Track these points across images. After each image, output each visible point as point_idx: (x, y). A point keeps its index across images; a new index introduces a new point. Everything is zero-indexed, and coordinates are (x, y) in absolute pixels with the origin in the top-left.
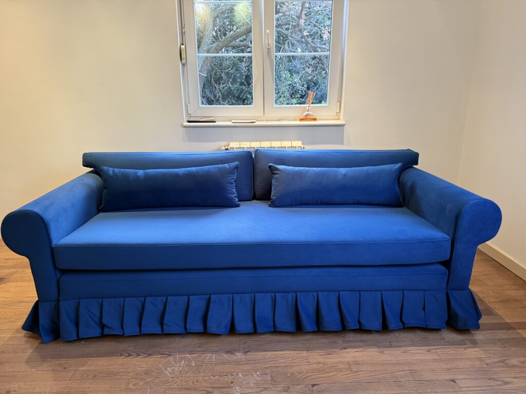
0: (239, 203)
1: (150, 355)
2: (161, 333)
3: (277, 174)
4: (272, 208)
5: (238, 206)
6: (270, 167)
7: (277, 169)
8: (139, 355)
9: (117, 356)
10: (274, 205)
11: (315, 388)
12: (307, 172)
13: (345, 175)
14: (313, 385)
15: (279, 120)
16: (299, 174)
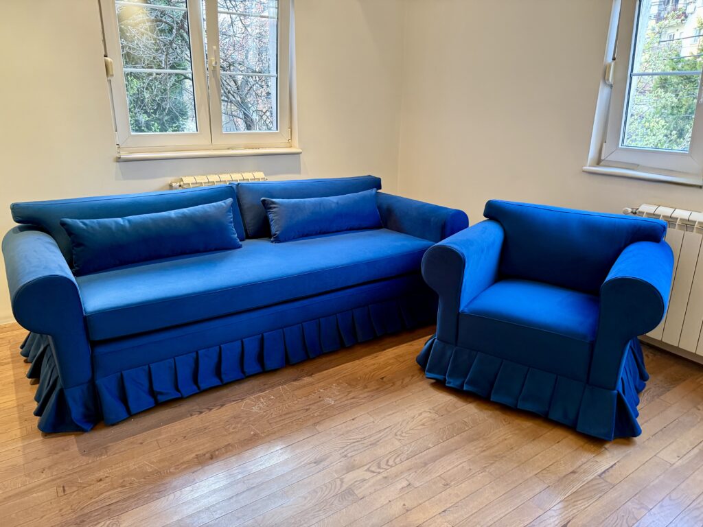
0: (240, 243)
1: (222, 406)
2: (221, 384)
3: (275, 208)
4: (277, 244)
5: (240, 247)
6: (264, 201)
7: (273, 203)
8: (211, 409)
9: (186, 417)
10: (278, 240)
11: (384, 379)
12: (304, 203)
13: (337, 203)
14: (382, 378)
15: (228, 149)
16: (296, 206)
